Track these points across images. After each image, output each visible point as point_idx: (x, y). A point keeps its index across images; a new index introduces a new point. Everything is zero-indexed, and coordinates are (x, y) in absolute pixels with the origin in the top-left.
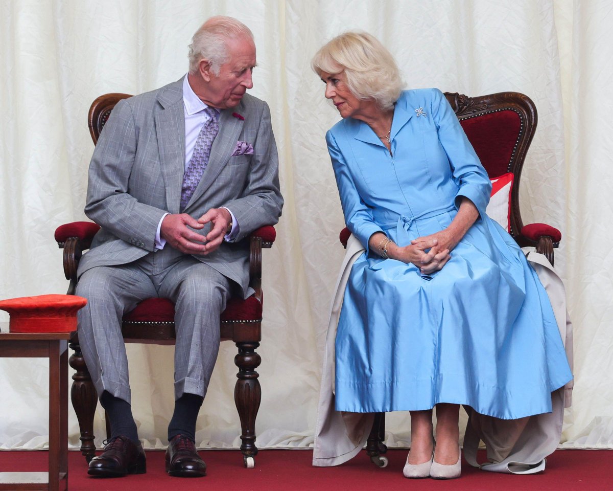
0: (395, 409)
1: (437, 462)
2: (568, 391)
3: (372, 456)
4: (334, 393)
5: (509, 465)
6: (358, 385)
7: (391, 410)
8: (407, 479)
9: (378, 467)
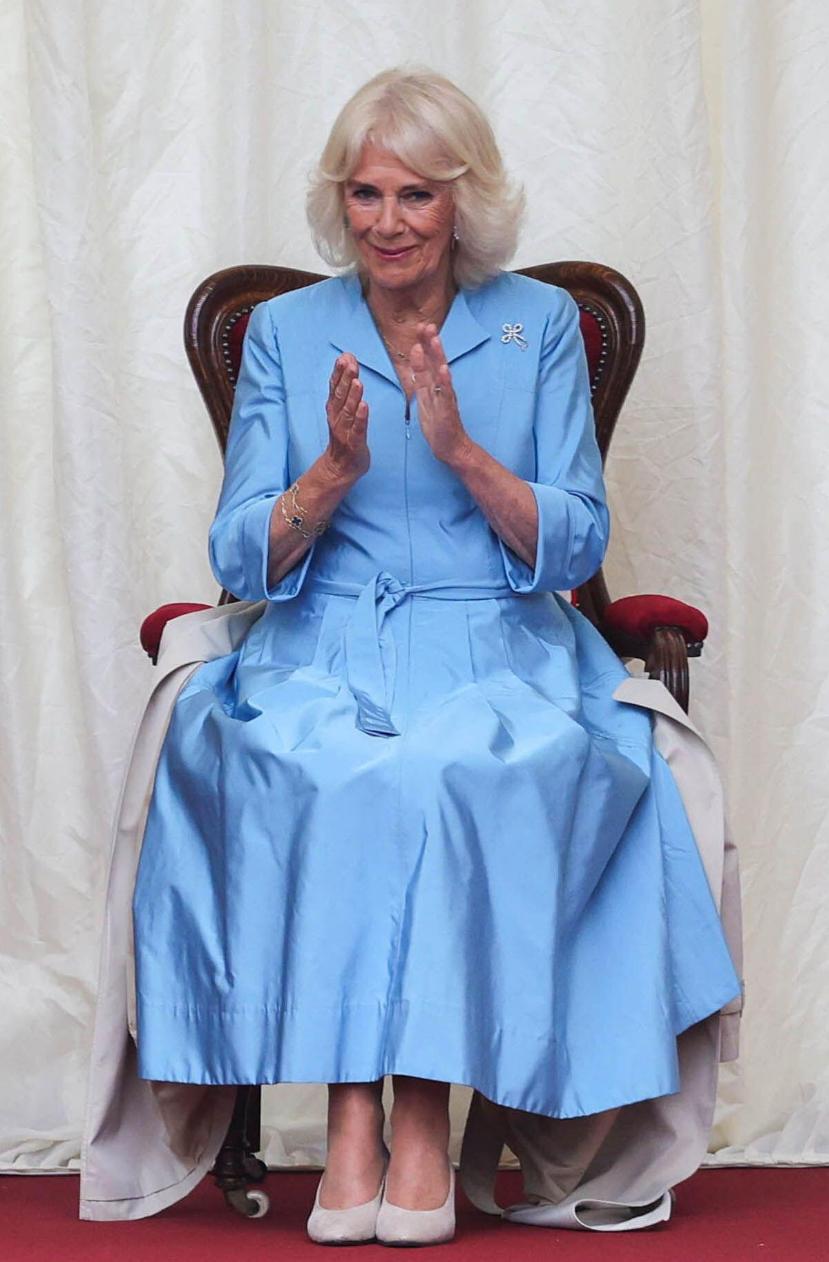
0: (284, 1077)
1: (393, 1202)
2: (729, 1019)
3: (226, 1191)
4: (134, 1033)
5: (579, 1209)
6: (195, 1013)
7: (277, 1080)
8: (318, 1247)
9: (242, 1218)
